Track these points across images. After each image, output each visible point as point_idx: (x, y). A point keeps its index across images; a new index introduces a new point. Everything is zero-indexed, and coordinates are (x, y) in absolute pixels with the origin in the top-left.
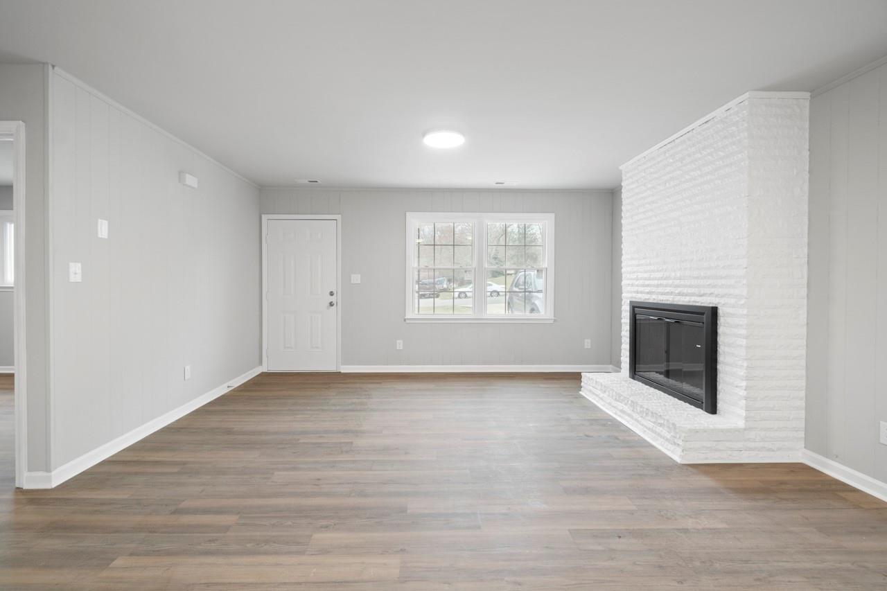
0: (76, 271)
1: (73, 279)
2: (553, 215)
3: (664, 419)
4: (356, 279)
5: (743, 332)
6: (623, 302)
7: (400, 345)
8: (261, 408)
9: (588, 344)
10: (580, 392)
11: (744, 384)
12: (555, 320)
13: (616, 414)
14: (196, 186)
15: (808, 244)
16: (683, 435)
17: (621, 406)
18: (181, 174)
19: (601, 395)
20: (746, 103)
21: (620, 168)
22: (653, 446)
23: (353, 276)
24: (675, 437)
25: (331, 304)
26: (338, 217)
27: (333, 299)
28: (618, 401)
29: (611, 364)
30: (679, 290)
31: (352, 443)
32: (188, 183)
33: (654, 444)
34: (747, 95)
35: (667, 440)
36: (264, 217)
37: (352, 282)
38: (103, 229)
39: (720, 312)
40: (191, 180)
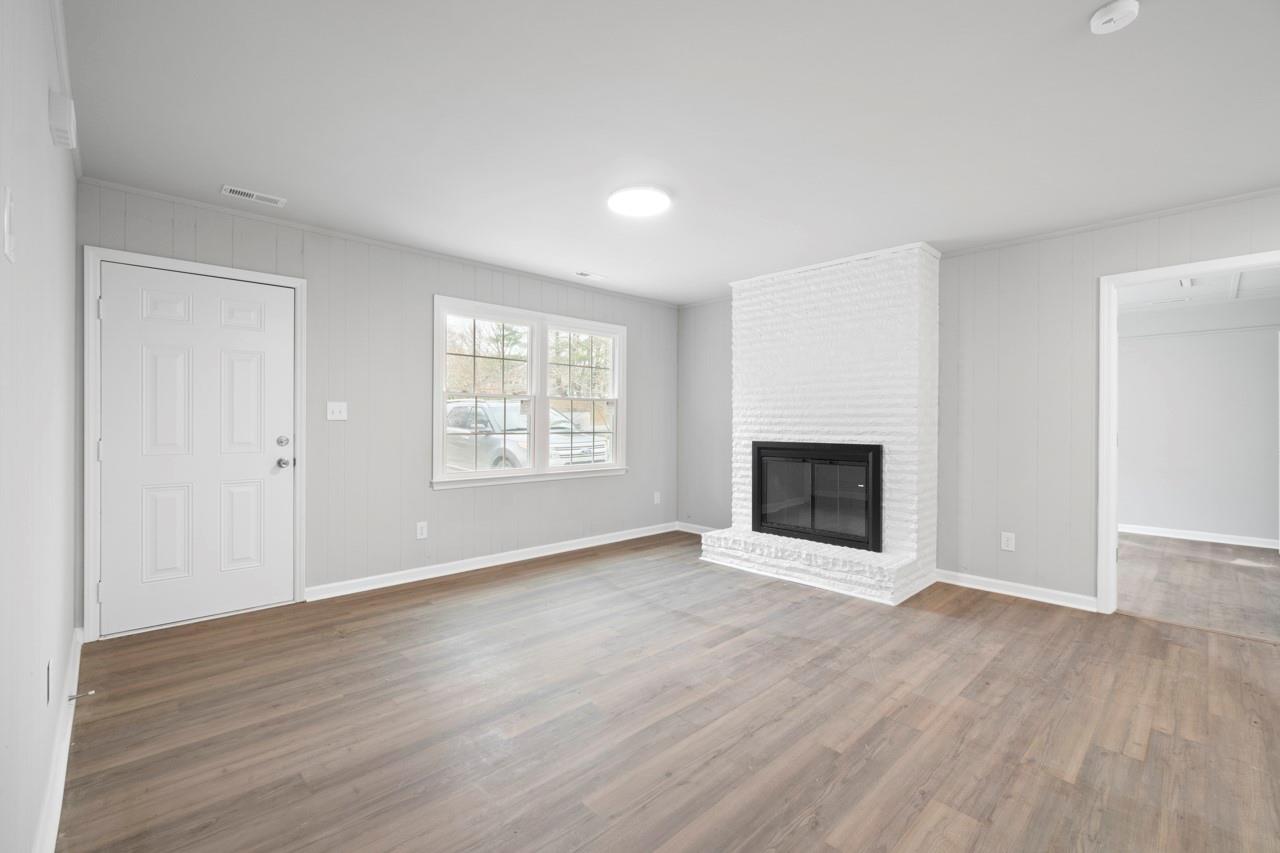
2: (623, 330)
3: (864, 566)
4: (337, 410)
5: (915, 468)
6: (734, 444)
7: (422, 530)
9: (657, 498)
10: (701, 558)
11: (915, 517)
12: (627, 471)
13: (777, 573)
15: (939, 387)
16: (893, 576)
17: (786, 564)
19: (746, 556)
20: (916, 251)
21: (731, 284)
22: (852, 598)
23: (331, 406)
24: (882, 581)
25: (280, 463)
26: (297, 282)
27: (286, 453)
28: (782, 558)
29: (677, 519)
30: (826, 429)
33: (852, 594)
34: (919, 244)
35: (870, 586)
36: (92, 255)
37: (329, 418)
39: (886, 449)
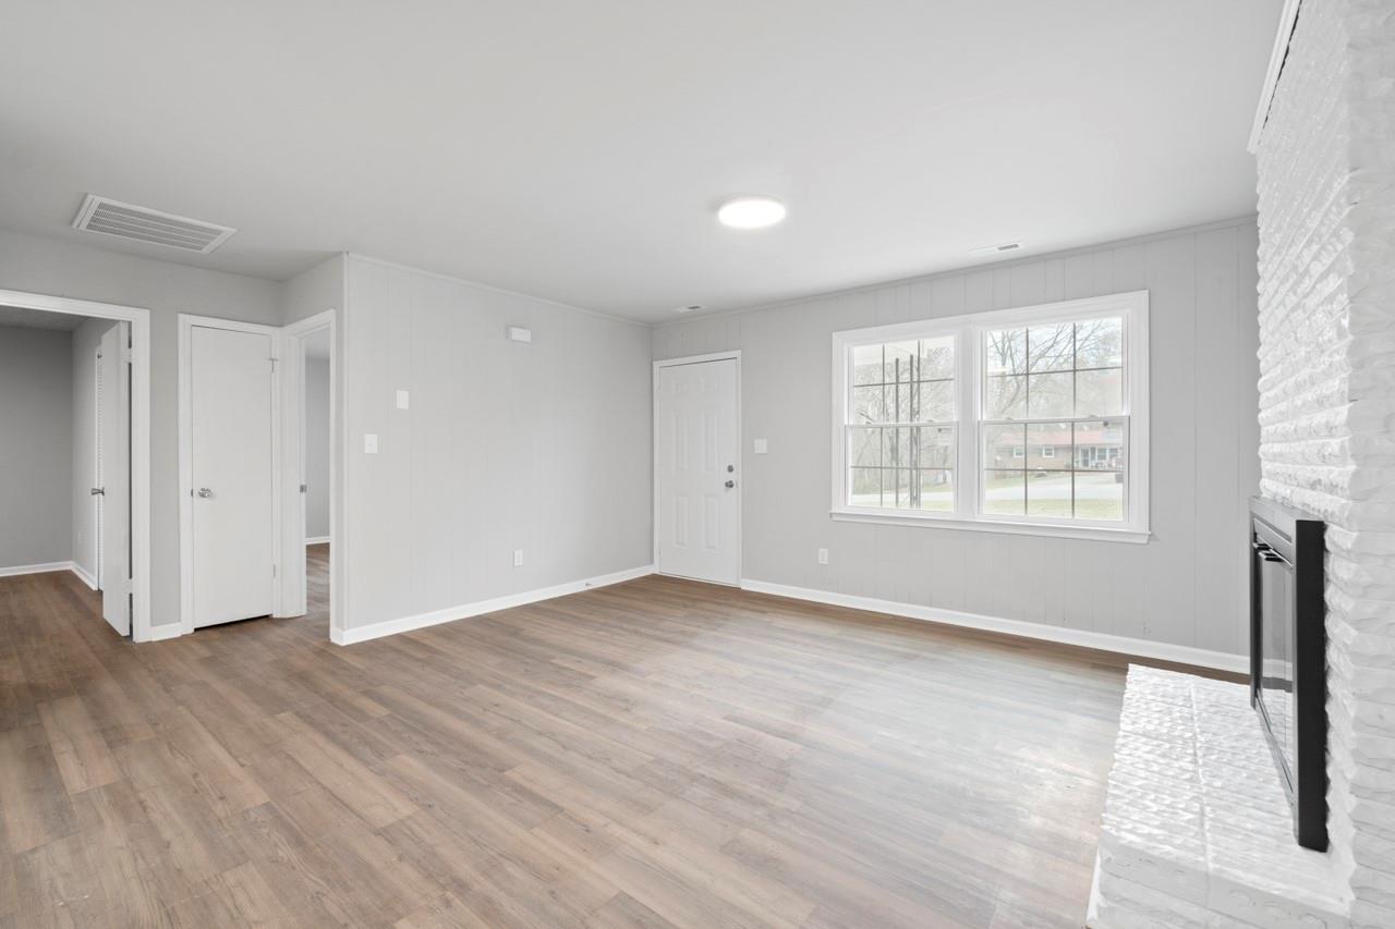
0: (371, 443)
1: (368, 450)
2: (1144, 296)
4: (761, 446)
7: (823, 555)
8: (584, 616)
12: (1151, 538)
14: (529, 340)
18: (507, 329)
23: (757, 443)
25: (730, 485)
26: (737, 353)
27: (731, 477)
31: (593, 677)
32: (514, 337)
36: (656, 365)
37: (755, 452)
38: (403, 400)
40: (519, 335)
